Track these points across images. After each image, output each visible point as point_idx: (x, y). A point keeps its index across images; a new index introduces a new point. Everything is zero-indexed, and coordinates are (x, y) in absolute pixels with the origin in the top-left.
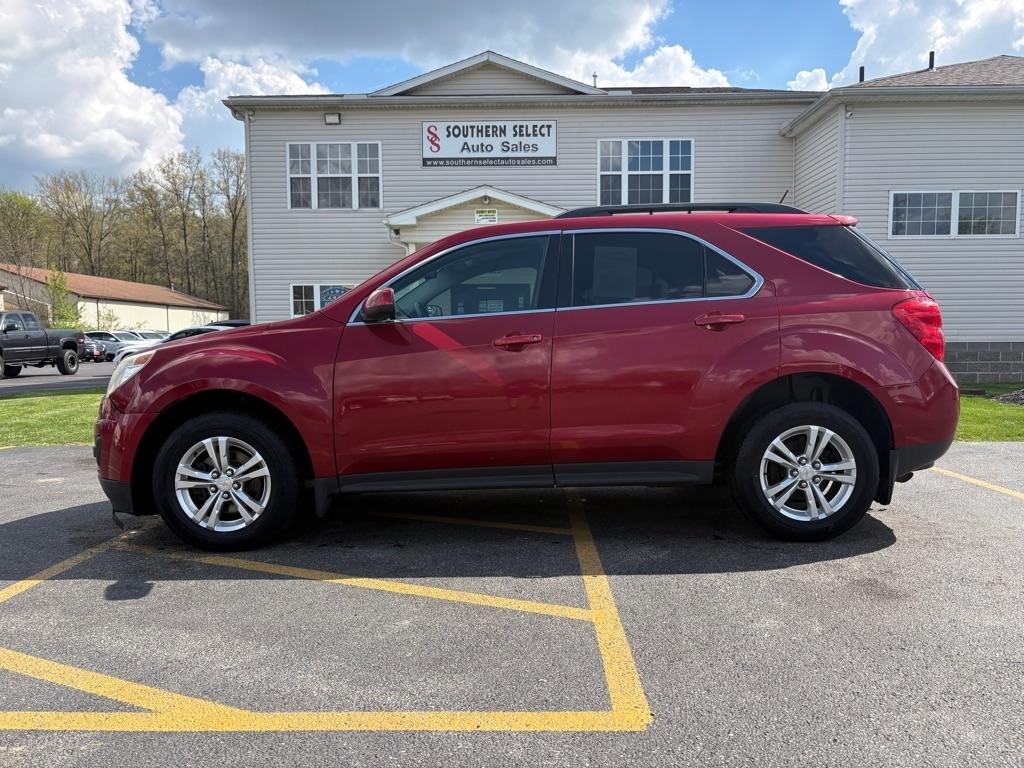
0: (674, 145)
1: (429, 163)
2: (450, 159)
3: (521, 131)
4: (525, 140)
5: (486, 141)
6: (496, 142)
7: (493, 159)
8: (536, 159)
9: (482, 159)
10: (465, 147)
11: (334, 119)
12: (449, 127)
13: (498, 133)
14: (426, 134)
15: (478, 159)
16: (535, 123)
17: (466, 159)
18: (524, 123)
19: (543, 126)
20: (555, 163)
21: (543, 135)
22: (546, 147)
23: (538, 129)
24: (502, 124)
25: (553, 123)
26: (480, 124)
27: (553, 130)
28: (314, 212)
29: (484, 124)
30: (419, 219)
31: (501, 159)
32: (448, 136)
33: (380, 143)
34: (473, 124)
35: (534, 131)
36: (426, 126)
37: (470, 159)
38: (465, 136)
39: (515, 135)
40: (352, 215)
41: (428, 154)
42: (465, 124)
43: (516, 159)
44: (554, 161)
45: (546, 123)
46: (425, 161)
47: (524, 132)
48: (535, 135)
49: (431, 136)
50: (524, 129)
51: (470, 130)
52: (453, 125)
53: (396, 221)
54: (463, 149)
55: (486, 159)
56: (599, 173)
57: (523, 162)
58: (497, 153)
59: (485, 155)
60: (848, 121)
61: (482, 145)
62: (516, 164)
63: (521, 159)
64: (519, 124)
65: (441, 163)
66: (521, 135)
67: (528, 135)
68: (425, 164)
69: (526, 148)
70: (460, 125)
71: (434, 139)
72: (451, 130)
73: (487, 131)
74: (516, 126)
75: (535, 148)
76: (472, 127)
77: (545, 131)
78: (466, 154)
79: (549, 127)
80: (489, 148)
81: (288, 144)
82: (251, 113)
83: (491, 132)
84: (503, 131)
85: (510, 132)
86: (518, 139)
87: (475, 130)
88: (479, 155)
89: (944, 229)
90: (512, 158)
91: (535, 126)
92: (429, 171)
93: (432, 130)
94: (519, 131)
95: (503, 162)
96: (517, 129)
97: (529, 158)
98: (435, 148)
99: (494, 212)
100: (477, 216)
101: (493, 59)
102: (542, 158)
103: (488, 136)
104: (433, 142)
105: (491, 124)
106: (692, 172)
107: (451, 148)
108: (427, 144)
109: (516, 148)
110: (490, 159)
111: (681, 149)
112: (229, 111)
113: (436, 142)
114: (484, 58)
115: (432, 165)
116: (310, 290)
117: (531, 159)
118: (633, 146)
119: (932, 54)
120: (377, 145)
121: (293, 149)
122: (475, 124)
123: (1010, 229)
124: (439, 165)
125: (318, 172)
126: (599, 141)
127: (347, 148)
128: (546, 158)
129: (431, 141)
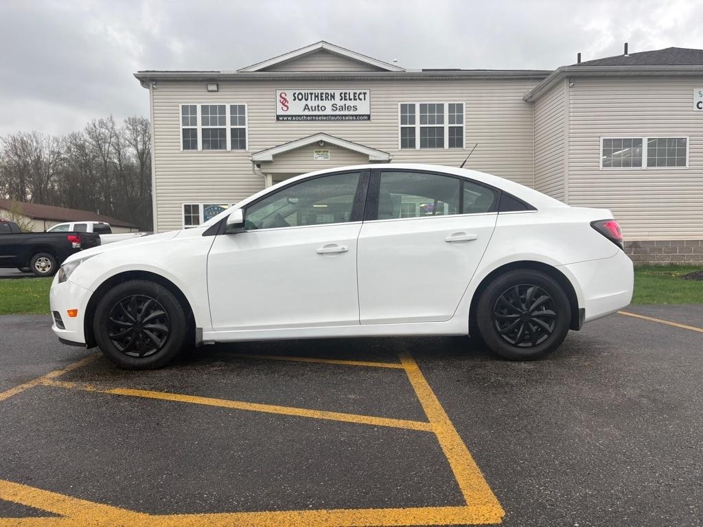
0: (451, 107)
1: (281, 118)
2: (295, 116)
3: (345, 97)
4: (348, 103)
5: (321, 103)
6: (328, 104)
7: (326, 116)
8: (356, 116)
9: (319, 116)
10: (306, 107)
11: (214, 87)
12: (295, 93)
13: (329, 97)
14: (278, 98)
15: (316, 116)
16: (355, 91)
17: (307, 116)
18: (348, 91)
19: (361, 93)
20: (369, 119)
21: (361, 99)
22: (363, 108)
23: (357, 95)
24: (332, 92)
25: (367, 91)
26: (317, 92)
27: (367, 96)
28: (200, 153)
29: (320, 92)
30: (275, 156)
31: (332, 116)
32: (294, 100)
33: (246, 105)
34: (311, 91)
35: (355, 97)
36: (279, 93)
37: (310, 116)
38: (306, 100)
39: (341, 100)
40: (226, 155)
41: (280, 112)
42: (306, 91)
43: (342, 116)
44: (369, 116)
45: (363, 91)
46: (278, 117)
47: (348, 97)
48: (355, 99)
49: (282, 100)
50: (347, 95)
51: (309, 96)
52: (297, 92)
53: (258, 158)
54: (305, 109)
55: (321, 116)
56: (400, 126)
57: (347, 118)
58: (329, 112)
59: (321, 113)
60: (571, 89)
61: (318, 106)
62: (342, 120)
63: (345, 116)
64: (344, 91)
65: (285, 118)
66: (346, 100)
67: (350, 99)
68: (278, 119)
69: (349, 108)
70: (303, 92)
71: (284, 102)
72: (296, 96)
73: (322, 97)
74: (342, 93)
75: (355, 108)
76: (311, 94)
77: (362, 96)
78: (307, 112)
79: (365, 94)
80: (323, 108)
81: (180, 105)
82: (154, 83)
83: (324, 98)
84: (333, 97)
85: (337, 97)
86: (343, 102)
87: (313, 96)
88: (316, 113)
89: (638, 163)
90: (339, 116)
91: (355, 93)
92: (281, 124)
93: (283, 95)
95: (333, 118)
96: (343, 95)
97: (351, 116)
98: (285, 108)
99: (327, 152)
100: (315, 155)
101: (326, 47)
102: (360, 116)
103: (322, 100)
104: (283, 104)
105: (324, 92)
106: (464, 125)
107: (296, 108)
108: (280, 105)
109: (342, 108)
110: (324, 116)
111: (456, 109)
112: (139, 81)
113: (286, 104)
114: (319, 46)
115: (283, 120)
116: (196, 207)
117: (353, 116)
118: (423, 107)
119: (626, 45)
120: (244, 106)
121: (185, 108)
122: (313, 92)
123: (682, 163)
124: (288, 120)
125: (203, 125)
126: (399, 104)
127: (223, 108)
128: (363, 115)
129: (282, 103)
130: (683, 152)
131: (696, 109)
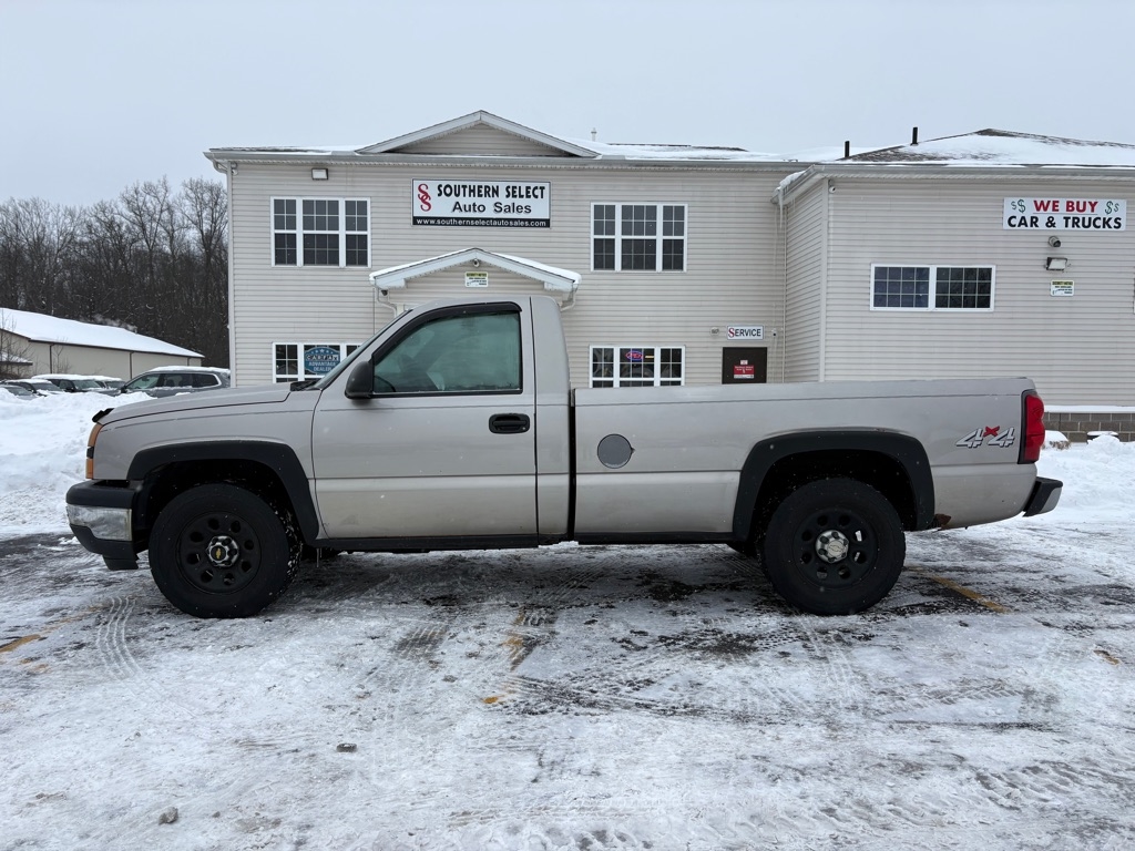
0: (667, 210)
1: (419, 221)
2: (441, 218)
3: (514, 192)
4: (518, 202)
5: (479, 201)
6: (489, 202)
7: (485, 219)
8: (529, 220)
9: (475, 219)
10: (457, 206)
11: (321, 174)
12: (440, 186)
13: (491, 193)
14: (417, 192)
15: (470, 219)
16: (528, 184)
17: (458, 219)
18: (517, 185)
19: (536, 188)
20: (548, 225)
21: (536, 197)
22: (539, 209)
23: (531, 191)
24: (495, 184)
25: (546, 185)
26: (472, 184)
27: (546, 192)
28: (300, 269)
29: (477, 184)
30: (407, 281)
31: (493, 219)
32: (439, 195)
33: (369, 200)
34: (464, 183)
35: (528, 192)
36: (417, 184)
37: (462, 219)
38: (457, 195)
39: (508, 196)
40: (340, 273)
41: (418, 213)
42: (457, 183)
43: (509, 220)
44: (547, 223)
45: (539, 185)
46: (415, 220)
47: (517, 193)
48: (528, 197)
49: (422, 195)
50: (517, 190)
51: (462, 190)
52: (444, 184)
53: (384, 284)
54: (455, 208)
55: (478, 219)
56: (593, 237)
57: (516, 223)
58: (490, 213)
59: (478, 215)
60: (831, 196)
61: (474, 205)
62: (509, 226)
63: (514, 220)
64: (511, 184)
65: (426, 222)
66: (514, 196)
67: (521, 196)
68: (415, 223)
69: (519, 209)
70: (452, 184)
71: (425, 198)
72: (442, 189)
73: (479, 191)
74: (508, 187)
75: (528, 209)
76: (464, 187)
77: (538, 192)
78: (457, 214)
79: (542, 188)
80: (481, 208)
81: (272, 199)
82: (234, 166)
83: (483, 193)
84: (496, 192)
85: (502, 192)
86: (510, 201)
87: (467, 190)
88: (471, 215)
89: (922, 302)
90: (505, 219)
91: (528, 188)
92: (420, 229)
93: (423, 188)
94: (511, 192)
95: (495, 223)
96: (510, 190)
97: (521, 220)
98: (426, 207)
99: (485, 275)
100: (467, 279)
101: (486, 119)
102: (535, 220)
103: (480, 196)
104: (423, 201)
105: (483, 184)
106: (685, 237)
107: (442, 207)
108: (418, 203)
109: (508, 209)
110: (482, 219)
111: (675, 215)
112: (211, 163)
113: (427, 200)
114: (477, 118)
115: (423, 224)
116: (293, 349)
117: (524, 220)
118: (626, 210)
119: (915, 130)
120: (366, 202)
121: (278, 204)
122: (467, 183)
123: (985, 303)
124: (429, 224)
125: (304, 229)
126: (593, 204)
127: (334, 206)
128: (539, 220)
129: (422, 199)
130: (986, 288)
131: (1006, 226)
